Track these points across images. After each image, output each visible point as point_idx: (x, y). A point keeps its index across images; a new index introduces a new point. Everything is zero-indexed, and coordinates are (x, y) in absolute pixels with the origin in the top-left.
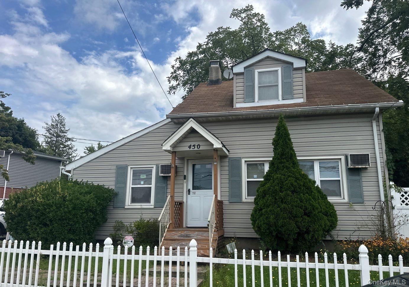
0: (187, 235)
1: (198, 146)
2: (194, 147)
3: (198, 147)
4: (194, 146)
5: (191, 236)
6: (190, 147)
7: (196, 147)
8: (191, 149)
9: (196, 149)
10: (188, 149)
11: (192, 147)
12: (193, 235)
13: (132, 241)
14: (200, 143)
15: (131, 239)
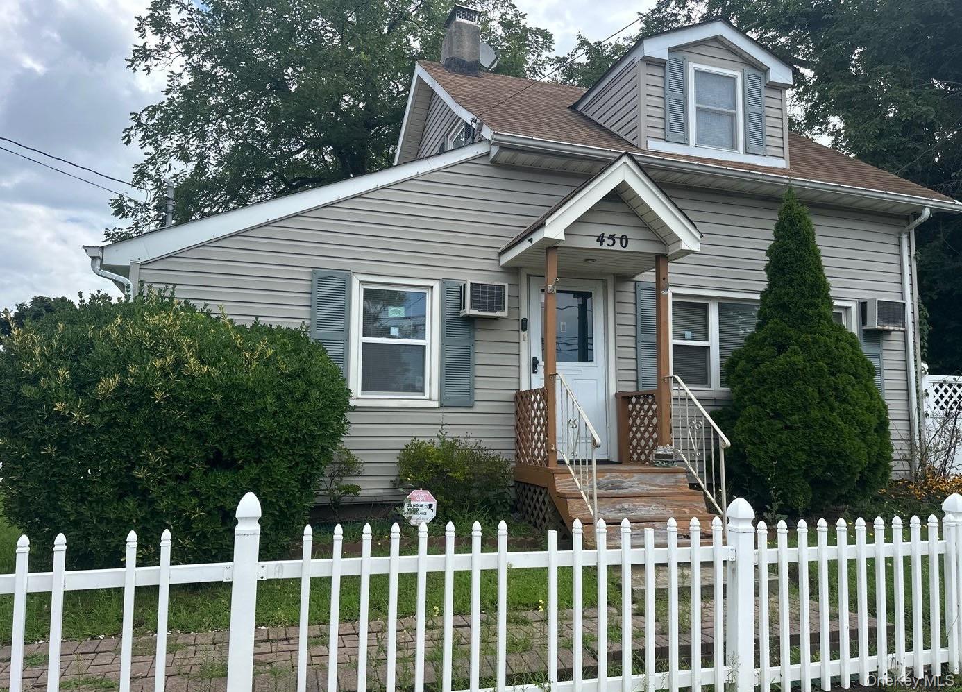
0: (613, 483)
1: (621, 239)
2: (611, 242)
3: (624, 242)
4: (612, 237)
5: (624, 485)
6: (601, 239)
7: (618, 241)
8: (605, 247)
9: (617, 247)
10: (597, 245)
11: (607, 241)
12: (630, 484)
13: (431, 506)
14: (629, 233)
15: (426, 500)
